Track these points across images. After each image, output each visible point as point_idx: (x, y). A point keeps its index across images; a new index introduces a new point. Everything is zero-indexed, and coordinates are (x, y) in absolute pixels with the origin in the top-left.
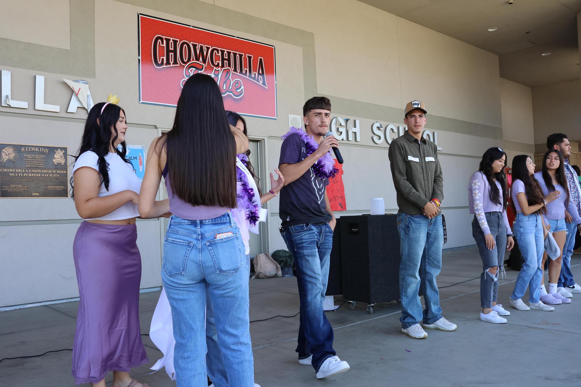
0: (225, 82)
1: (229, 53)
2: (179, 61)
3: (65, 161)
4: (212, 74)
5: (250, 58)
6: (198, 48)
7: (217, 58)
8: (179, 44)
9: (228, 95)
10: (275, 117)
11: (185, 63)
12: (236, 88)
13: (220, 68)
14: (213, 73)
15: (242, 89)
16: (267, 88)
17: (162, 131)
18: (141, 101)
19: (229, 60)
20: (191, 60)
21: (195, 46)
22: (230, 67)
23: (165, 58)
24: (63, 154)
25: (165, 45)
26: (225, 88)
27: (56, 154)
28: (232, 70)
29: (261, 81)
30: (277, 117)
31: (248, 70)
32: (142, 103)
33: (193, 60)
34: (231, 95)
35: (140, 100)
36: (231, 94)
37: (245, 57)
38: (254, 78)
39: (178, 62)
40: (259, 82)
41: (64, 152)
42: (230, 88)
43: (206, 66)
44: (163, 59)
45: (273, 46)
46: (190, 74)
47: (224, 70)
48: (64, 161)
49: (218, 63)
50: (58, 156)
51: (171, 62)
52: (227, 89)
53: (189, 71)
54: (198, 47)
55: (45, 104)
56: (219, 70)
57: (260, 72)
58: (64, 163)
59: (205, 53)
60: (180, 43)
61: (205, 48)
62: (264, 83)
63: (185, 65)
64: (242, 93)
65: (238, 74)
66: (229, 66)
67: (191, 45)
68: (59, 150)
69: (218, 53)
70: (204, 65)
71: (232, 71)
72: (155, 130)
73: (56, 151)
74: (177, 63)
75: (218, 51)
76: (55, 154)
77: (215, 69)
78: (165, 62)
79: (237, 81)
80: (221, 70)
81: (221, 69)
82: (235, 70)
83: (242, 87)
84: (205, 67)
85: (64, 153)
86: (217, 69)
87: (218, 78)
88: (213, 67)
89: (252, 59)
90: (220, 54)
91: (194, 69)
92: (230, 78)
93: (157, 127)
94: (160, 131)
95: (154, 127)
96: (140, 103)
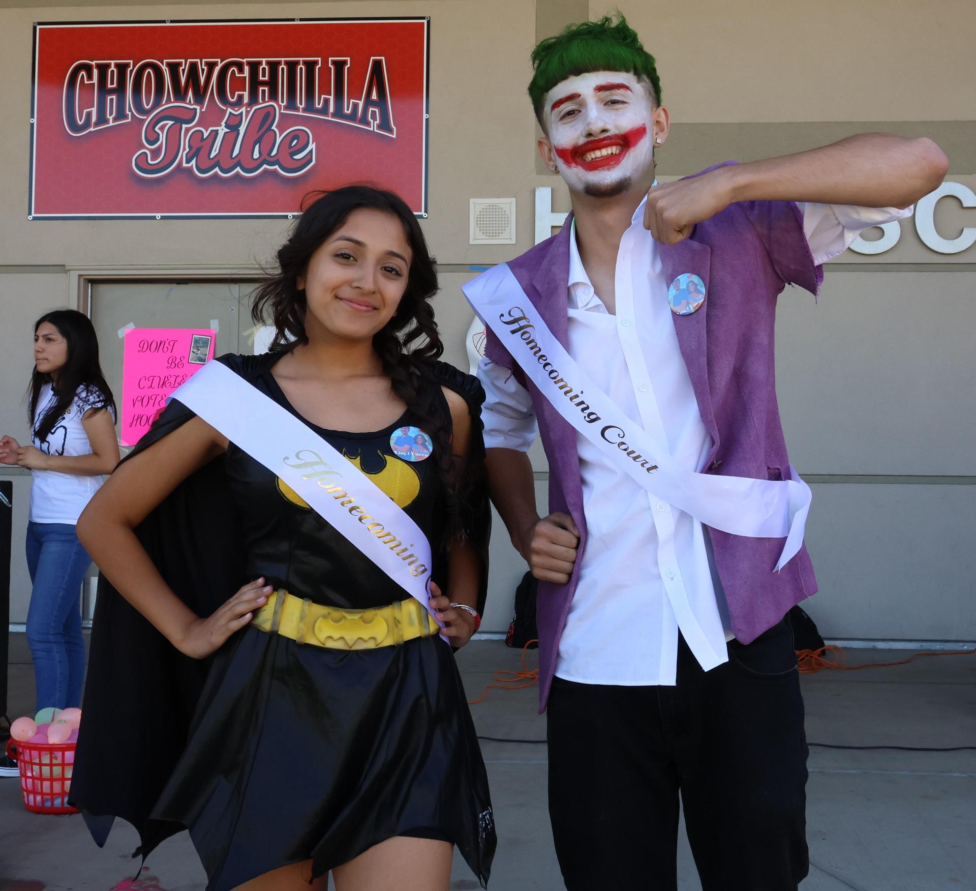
0: (258, 141)
1: (273, 66)
2: (130, 110)
4: (221, 125)
5: (339, 66)
6: (184, 70)
7: (238, 84)
8: (131, 71)
9: (266, 171)
10: (421, 211)
11: (148, 113)
12: (292, 150)
13: (243, 109)
14: (223, 124)
15: (312, 150)
16: (394, 136)
17: (80, 276)
18: (33, 215)
19: (272, 84)
20: (164, 103)
21: (174, 68)
22: (275, 99)
23: (94, 110)
25: (95, 80)
26: (258, 156)
28: (280, 107)
29: (375, 119)
30: (426, 211)
31: (332, 98)
32: (35, 219)
33: (168, 101)
34: (275, 171)
35: (30, 214)
36: (277, 167)
37: (325, 70)
38: (352, 117)
39: (128, 112)
40: (368, 124)
42: (273, 154)
43: (204, 110)
44: (89, 115)
45: (423, 18)
46: (159, 135)
47: (256, 110)
49: (241, 97)
51: (108, 117)
52: (265, 156)
53: (157, 129)
54: (183, 67)
56: (242, 112)
57: (374, 96)
59: (202, 80)
60: (134, 67)
61: (202, 66)
62: (385, 125)
63: (145, 118)
64: (311, 161)
65: (301, 113)
66: (273, 96)
67: (164, 68)
69: (241, 70)
70: (198, 108)
71: (280, 109)
72: (64, 274)
74: (126, 117)
75: (240, 67)
77: (230, 113)
78: (94, 119)
79: (297, 133)
80: (248, 112)
81: (248, 109)
82: (292, 105)
83: (312, 146)
84: (201, 113)
86: (236, 111)
87: (238, 134)
88: (225, 108)
89: (349, 65)
90: (246, 73)
91: (170, 123)
92: (274, 128)
93: (67, 268)
94: (74, 276)
95: (61, 268)
96: (32, 220)
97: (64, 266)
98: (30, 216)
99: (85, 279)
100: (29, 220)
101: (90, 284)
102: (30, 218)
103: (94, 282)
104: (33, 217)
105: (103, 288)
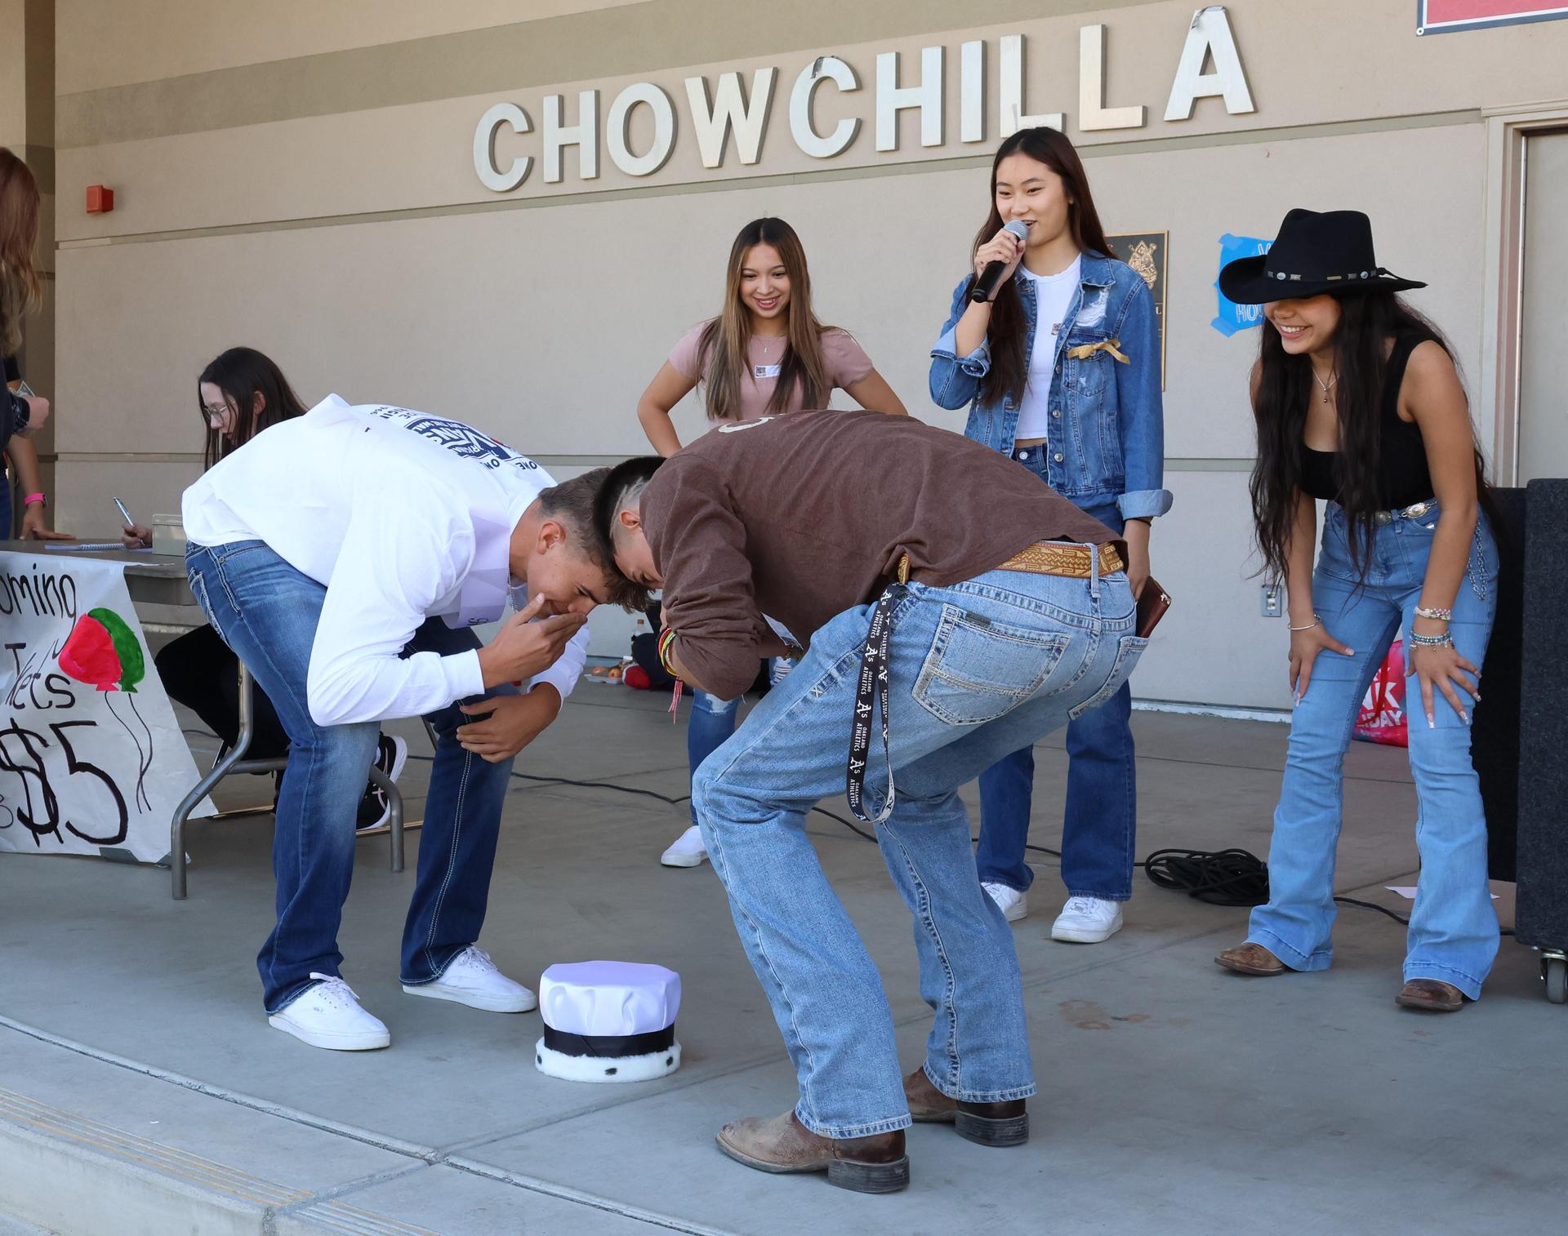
3: (1158, 277)
17: (1507, 124)
18: (1426, 26)
24: (1153, 255)
27: (1134, 258)
32: (1428, 32)
35: (1420, 24)
41: (1154, 247)
48: (1154, 278)
50: (1137, 263)
55: (1104, 110)
58: (1155, 283)
68: (1142, 243)
72: (1478, 124)
73: (1135, 248)
76: (1130, 258)
85: (1154, 252)
93: (1484, 113)
94: (1496, 126)
95: (1475, 114)
96: (1422, 35)
97: (1479, 109)
98: (1420, 29)
99: (1515, 129)
100: (1418, 36)
101: (1523, 138)
102: (1420, 31)
103: (1530, 133)
104: (1425, 30)
105: (1545, 144)
